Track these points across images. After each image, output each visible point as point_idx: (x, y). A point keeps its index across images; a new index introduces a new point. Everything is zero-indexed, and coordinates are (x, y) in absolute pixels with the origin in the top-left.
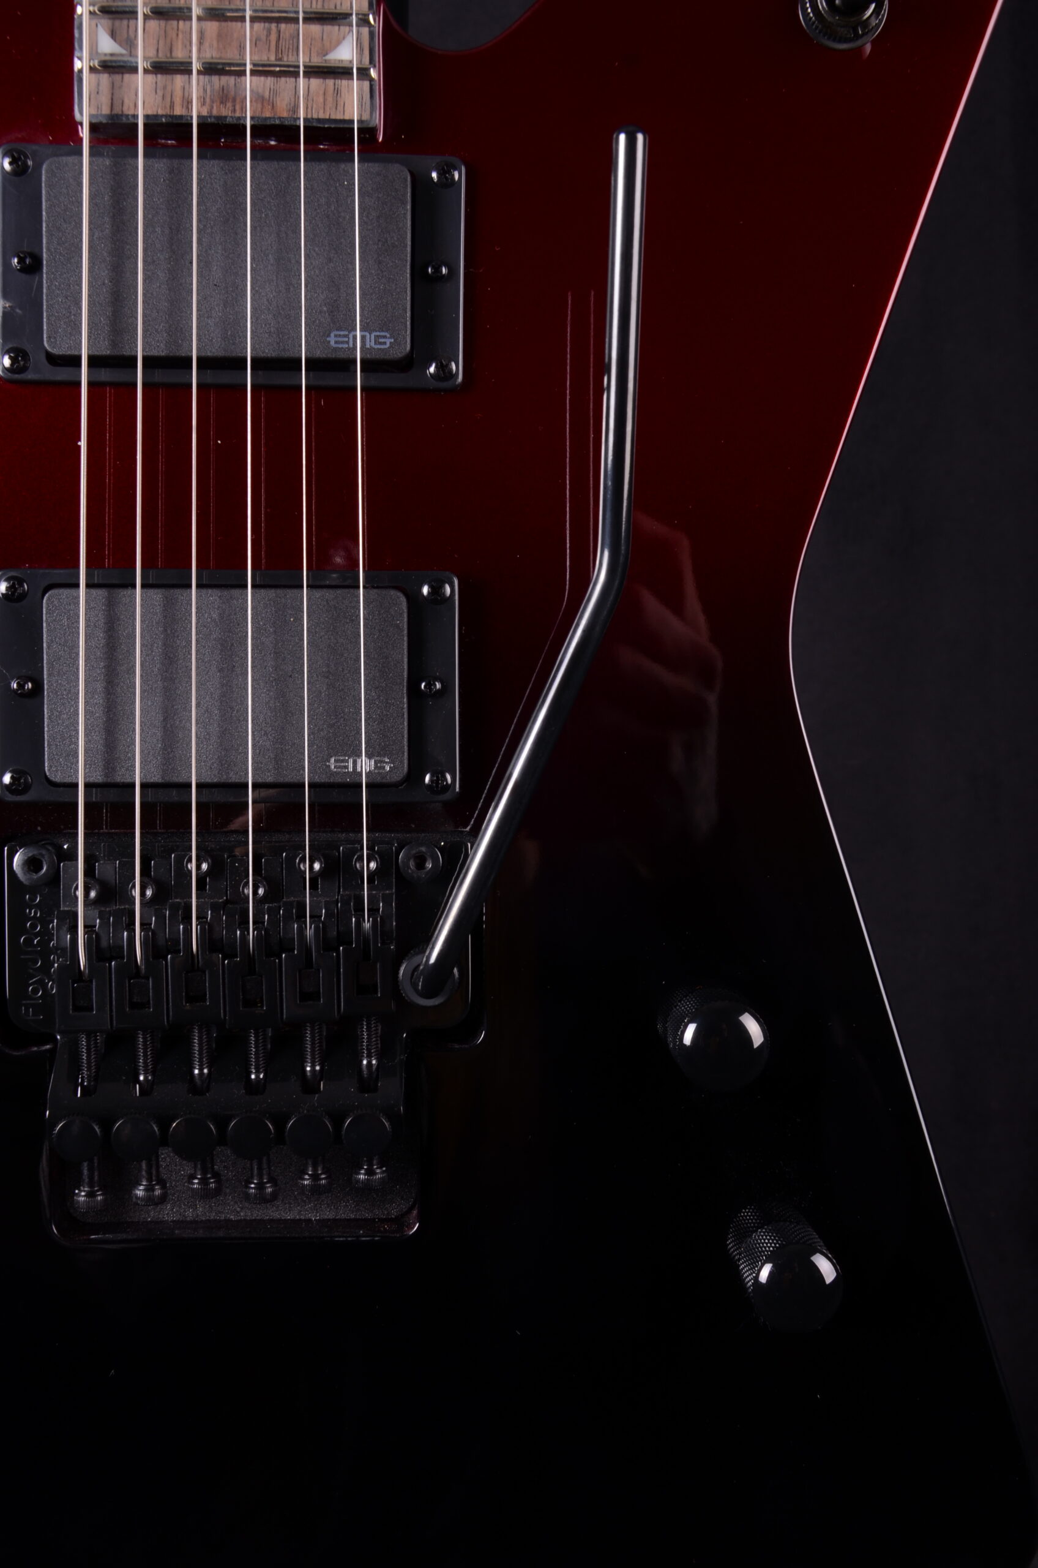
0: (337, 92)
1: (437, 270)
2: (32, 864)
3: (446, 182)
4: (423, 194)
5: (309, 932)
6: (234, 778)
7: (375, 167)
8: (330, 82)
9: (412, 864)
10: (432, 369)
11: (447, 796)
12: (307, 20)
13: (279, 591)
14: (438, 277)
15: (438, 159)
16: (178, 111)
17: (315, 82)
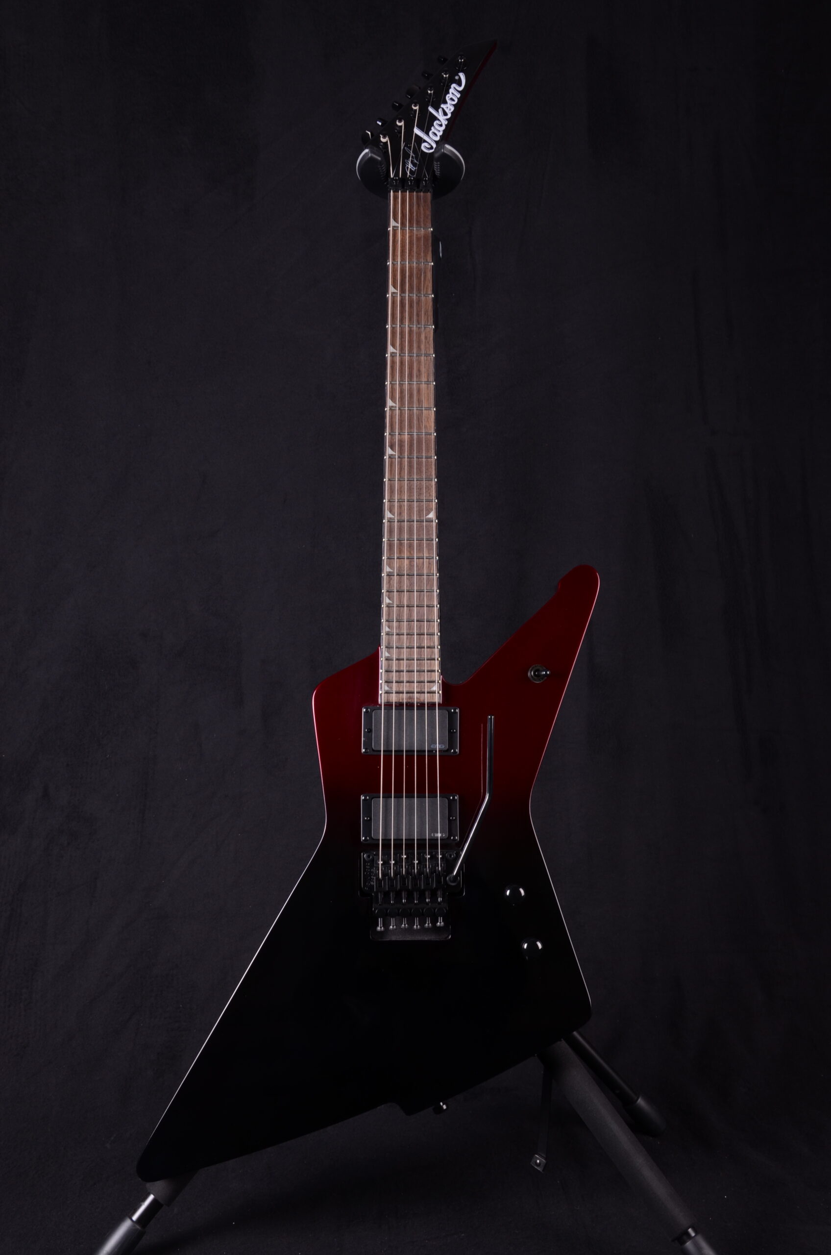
0: (433, 696)
1: (453, 731)
2: (369, 856)
3: (455, 712)
4: (450, 714)
5: (428, 870)
6: (412, 838)
7: (441, 711)
8: (431, 694)
9: (449, 856)
10: (452, 751)
11: (456, 842)
12: (427, 682)
13: (421, 799)
14: (453, 732)
15: (453, 708)
16: (401, 701)
17: (428, 694)
